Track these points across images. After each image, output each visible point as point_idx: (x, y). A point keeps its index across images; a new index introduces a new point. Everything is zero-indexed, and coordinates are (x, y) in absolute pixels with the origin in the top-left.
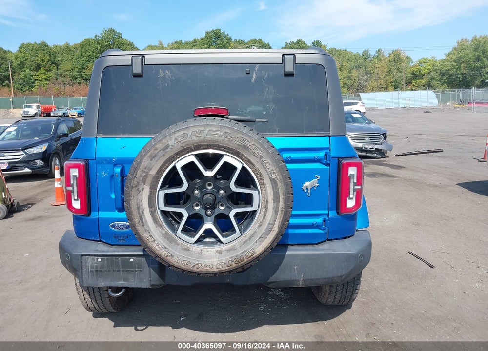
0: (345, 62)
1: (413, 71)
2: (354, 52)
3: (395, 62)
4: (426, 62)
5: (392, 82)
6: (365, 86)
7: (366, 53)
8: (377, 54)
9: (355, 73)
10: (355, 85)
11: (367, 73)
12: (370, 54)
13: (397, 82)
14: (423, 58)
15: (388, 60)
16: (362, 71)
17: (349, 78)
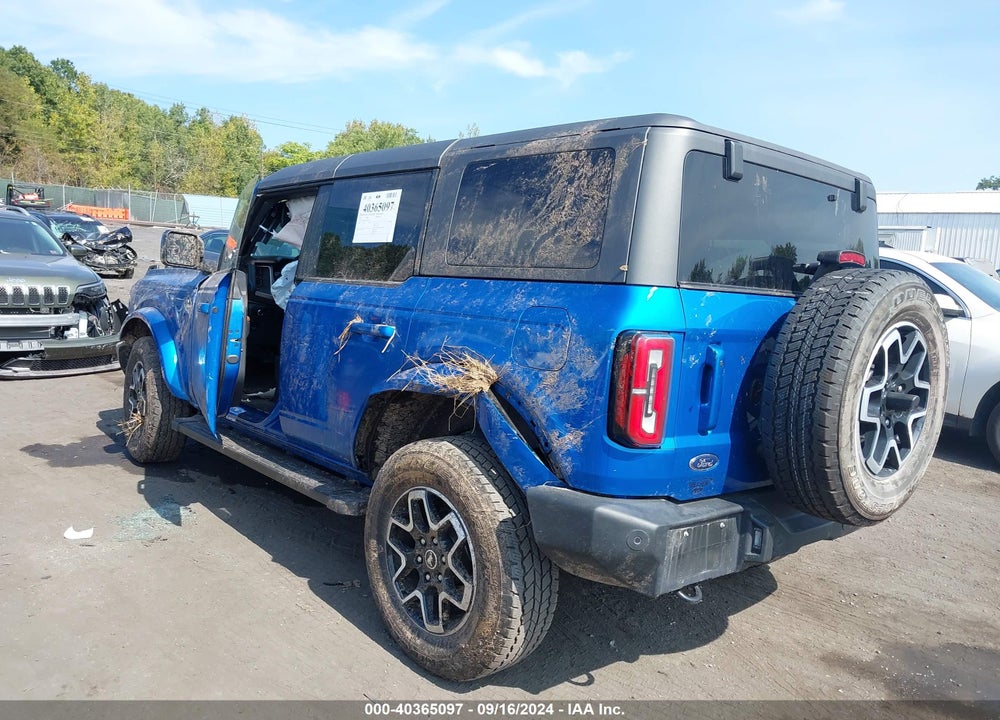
0: (133, 122)
1: (272, 165)
2: (150, 104)
3: (238, 141)
4: (295, 152)
5: (232, 180)
6: (179, 181)
7: (177, 111)
8: (199, 118)
9: (156, 148)
10: (157, 175)
11: (182, 153)
12: (187, 114)
13: (242, 181)
14: (290, 143)
15: (224, 133)
16: (171, 147)
17: (145, 157)
